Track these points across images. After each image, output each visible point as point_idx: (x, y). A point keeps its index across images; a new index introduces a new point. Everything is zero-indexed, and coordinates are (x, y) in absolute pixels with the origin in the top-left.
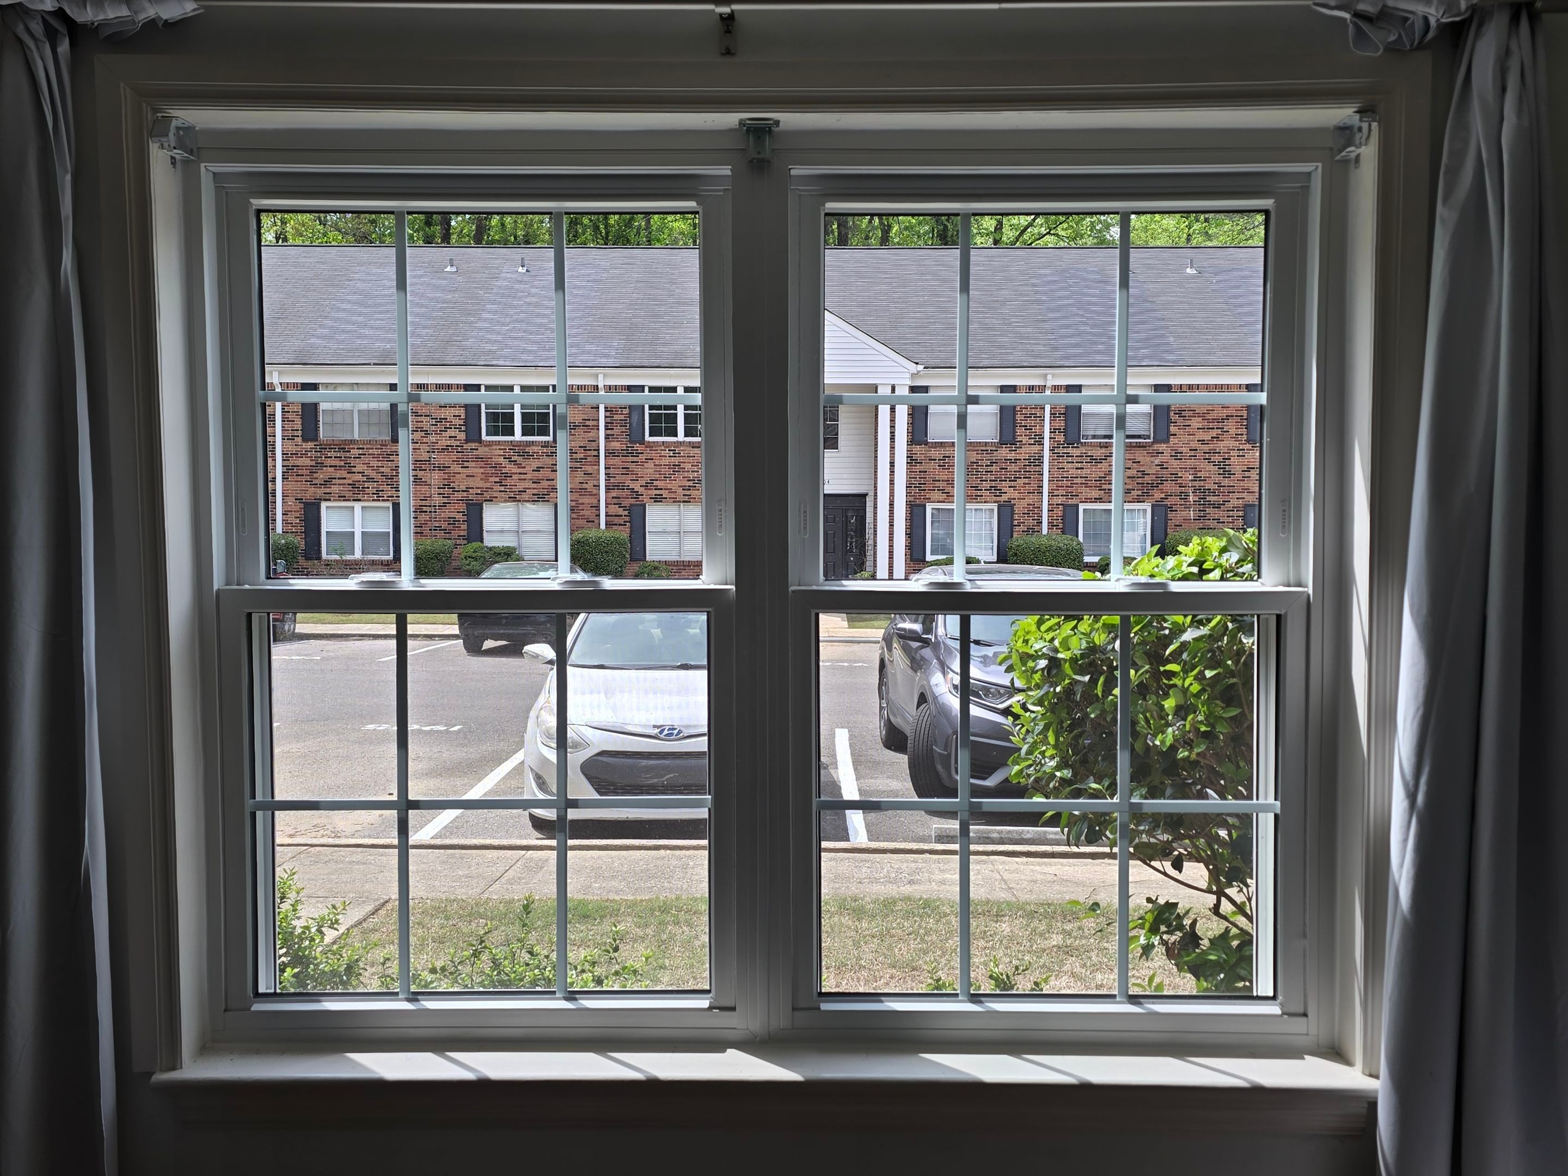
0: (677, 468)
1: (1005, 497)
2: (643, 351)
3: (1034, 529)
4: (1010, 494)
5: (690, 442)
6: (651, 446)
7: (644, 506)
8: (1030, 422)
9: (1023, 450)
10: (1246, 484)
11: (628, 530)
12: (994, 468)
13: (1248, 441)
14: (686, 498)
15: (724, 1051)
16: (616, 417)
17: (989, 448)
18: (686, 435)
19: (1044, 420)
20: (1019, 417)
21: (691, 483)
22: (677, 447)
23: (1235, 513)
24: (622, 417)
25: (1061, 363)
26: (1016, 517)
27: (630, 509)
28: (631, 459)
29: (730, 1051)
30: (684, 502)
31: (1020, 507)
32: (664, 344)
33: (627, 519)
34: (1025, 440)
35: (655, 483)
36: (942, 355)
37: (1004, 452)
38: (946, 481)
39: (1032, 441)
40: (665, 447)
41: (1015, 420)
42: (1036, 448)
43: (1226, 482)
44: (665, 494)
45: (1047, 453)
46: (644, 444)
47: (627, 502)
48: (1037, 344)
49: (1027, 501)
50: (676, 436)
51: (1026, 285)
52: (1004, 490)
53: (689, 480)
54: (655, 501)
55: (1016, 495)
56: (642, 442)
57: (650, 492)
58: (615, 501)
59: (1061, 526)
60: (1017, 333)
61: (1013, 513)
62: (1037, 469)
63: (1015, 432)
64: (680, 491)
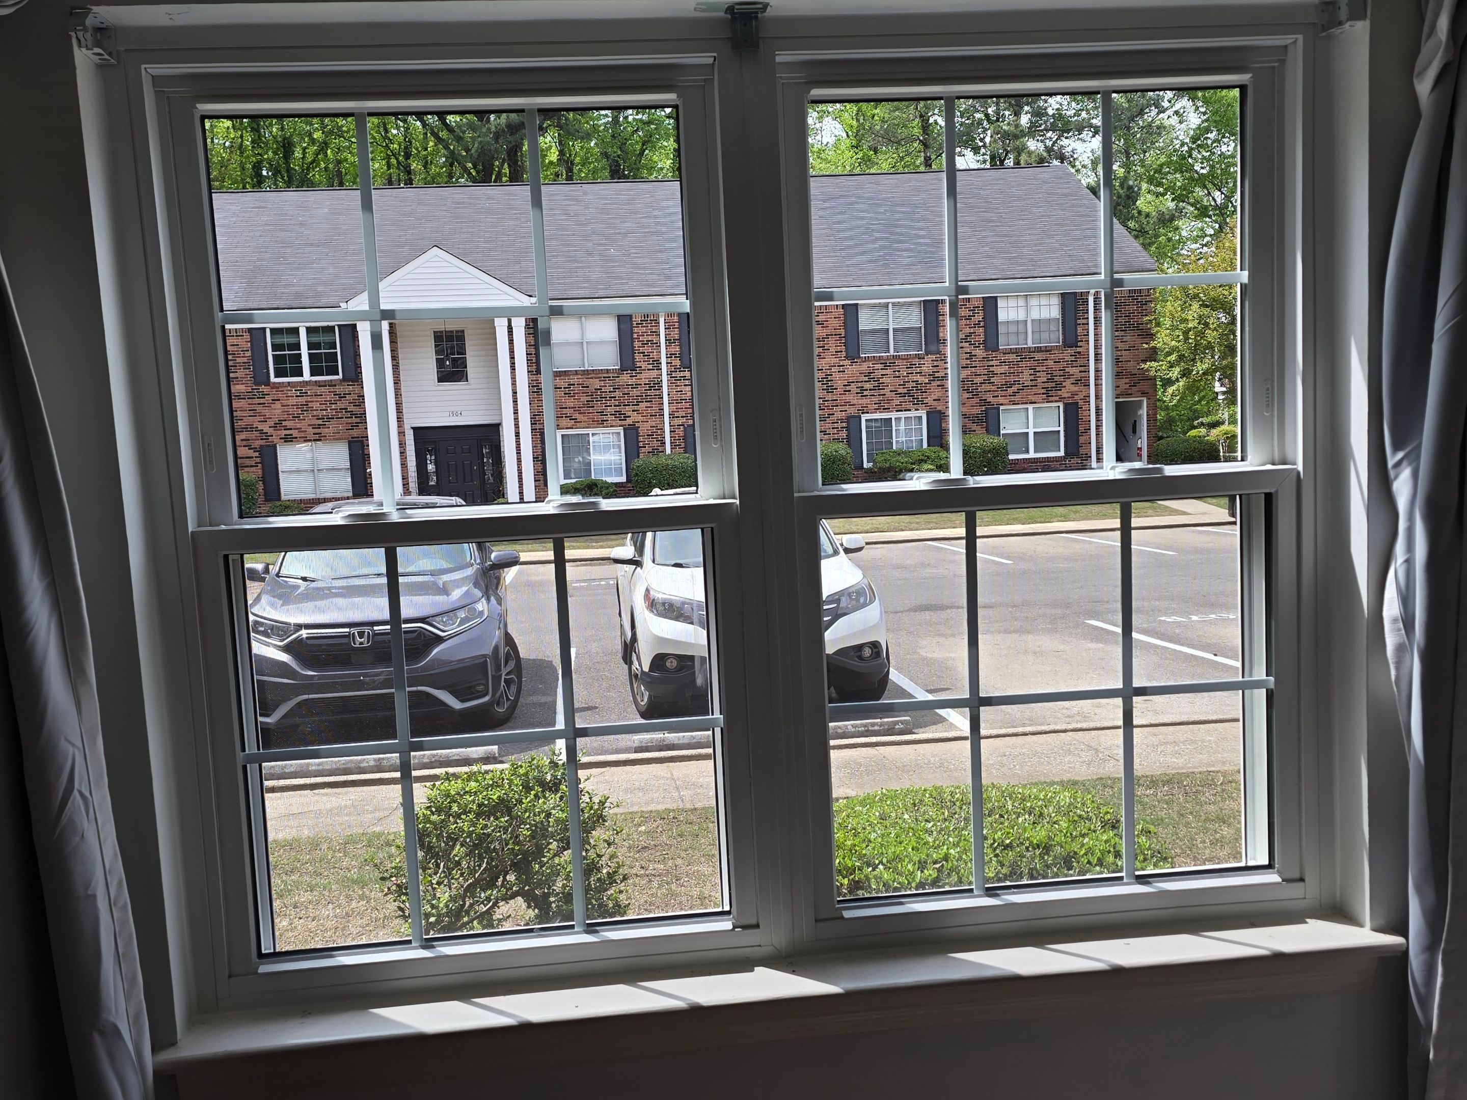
0: (305, 408)
1: (629, 421)
2: (264, 294)
3: (658, 451)
4: (634, 417)
5: (316, 381)
6: (277, 386)
7: (275, 447)
8: (646, 349)
9: (643, 376)
10: (847, 397)
11: (260, 472)
12: (617, 394)
13: (847, 357)
14: (317, 437)
15: (753, 970)
16: (238, 360)
17: (611, 375)
18: (312, 375)
19: (660, 346)
20: (636, 344)
21: (320, 422)
22: (303, 386)
23: (840, 425)
24: (245, 360)
25: (672, 291)
26: (641, 439)
27: (261, 450)
28: (257, 401)
29: (759, 970)
30: (315, 440)
31: (644, 428)
32: (286, 286)
33: (258, 460)
34: (644, 365)
35: (284, 423)
36: (560, 287)
37: (625, 378)
38: (572, 408)
39: (651, 367)
40: (291, 387)
41: (633, 347)
42: (654, 373)
43: (829, 397)
44: (295, 433)
45: (665, 378)
46: (269, 385)
47: (257, 444)
48: (652, 274)
49: (650, 423)
50: (302, 376)
51: (649, 217)
52: (628, 414)
53: (318, 419)
54: (285, 441)
55: (640, 418)
56: (267, 383)
57: (279, 432)
58: (245, 443)
59: (683, 445)
60: (634, 264)
61: (638, 436)
62: (658, 392)
63: (634, 359)
64: (310, 430)
